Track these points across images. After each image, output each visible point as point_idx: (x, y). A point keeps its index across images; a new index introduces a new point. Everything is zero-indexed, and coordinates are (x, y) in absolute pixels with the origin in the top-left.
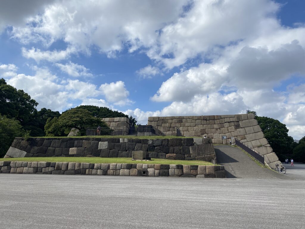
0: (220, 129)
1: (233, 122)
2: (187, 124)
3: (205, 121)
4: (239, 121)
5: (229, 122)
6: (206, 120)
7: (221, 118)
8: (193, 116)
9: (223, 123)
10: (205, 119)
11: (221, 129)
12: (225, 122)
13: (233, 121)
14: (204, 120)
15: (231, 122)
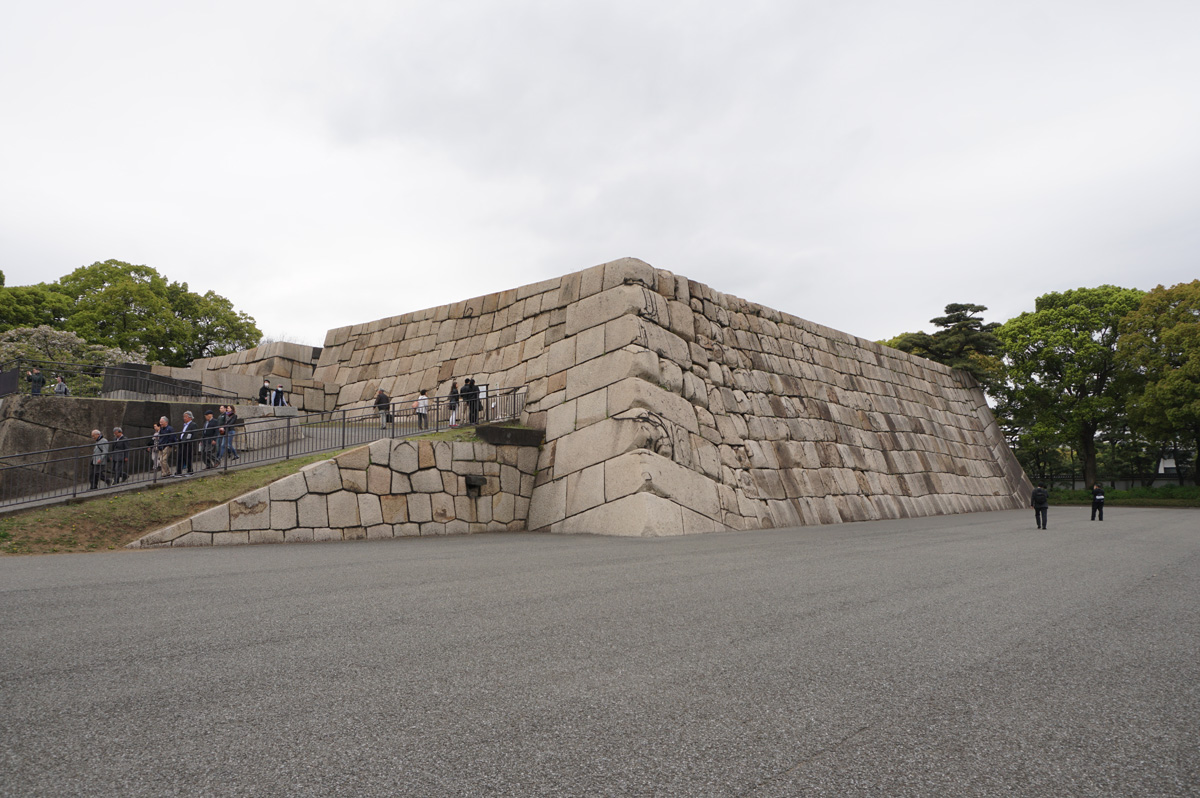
0: (498, 354)
1: (550, 311)
2: (414, 345)
3: (467, 321)
4: (565, 307)
5: (535, 316)
6: (470, 317)
7: (517, 301)
8: (437, 308)
9: (517, 324)
10: (470, 311)
11: (502, 350)
12: (525, 319)
13: (548, 309)
14: (464, 317)
15: (542, 313)
